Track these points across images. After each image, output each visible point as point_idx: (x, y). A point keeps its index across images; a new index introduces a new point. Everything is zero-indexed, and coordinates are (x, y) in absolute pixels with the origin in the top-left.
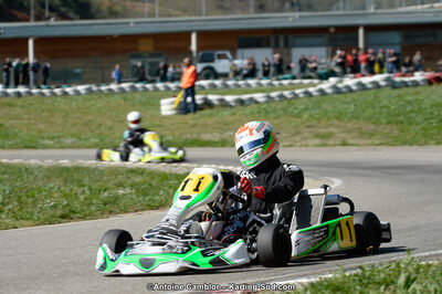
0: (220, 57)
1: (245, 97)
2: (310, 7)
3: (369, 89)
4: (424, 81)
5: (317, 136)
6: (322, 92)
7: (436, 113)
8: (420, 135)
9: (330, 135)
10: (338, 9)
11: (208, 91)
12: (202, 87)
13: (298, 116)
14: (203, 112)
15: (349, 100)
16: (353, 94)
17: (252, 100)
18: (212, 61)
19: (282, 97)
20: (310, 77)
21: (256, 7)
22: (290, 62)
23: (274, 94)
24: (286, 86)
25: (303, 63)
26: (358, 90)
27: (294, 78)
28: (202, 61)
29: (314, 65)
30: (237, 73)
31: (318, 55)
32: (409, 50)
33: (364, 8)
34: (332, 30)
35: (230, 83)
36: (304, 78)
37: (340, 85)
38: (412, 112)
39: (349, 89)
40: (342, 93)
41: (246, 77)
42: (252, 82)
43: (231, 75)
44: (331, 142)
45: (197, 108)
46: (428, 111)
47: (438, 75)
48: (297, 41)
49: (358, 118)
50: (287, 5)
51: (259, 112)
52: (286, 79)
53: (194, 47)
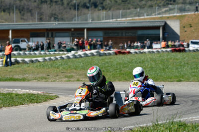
0: (22, 41)
1: (34, 59)
2: (62, 20)
3: (89, 56)
4: (113, 53)
5: (66, 77)
6: (68, 57)
7: (119, 67)
8: (111, 77)
9: (72, 77)
10: (75, 20)
11: (17, 56)
12: (14, 55)
13: (58, 68)
14: (15, 66)
15: (80, 61)
16: (82, 58)
17: (37, 60)
18: (19, 43)
19: (50, 59)
20: (63, 51)
21: (38, 19)
22: (54, 44)
23: (47, 58)
24: (52, 55)
25: (60, 44)
26: (84, 57)
27: (56, 51)
28: (14, 43)
29: (64, 45)
30: (30, 49)
31: (66, 41)
32: (107, 39)
33: (86, 20)
34: (73, 30)
35: (27, 53)
36: (60, 51)
37: (76, 54)
38: (108, 66)
39: (80, 56)
40: (77, 58)
41: (34, 50)
42: (37, 52)
43: (27, 49)
44: (72, 80)
45: (12, 64)
46: (115, 66)
47: (119, 50)
48: (57, 34)
49: (84, 69)
50: (53, 18)
51: (40, 66)
52: (52, 51)
53: (10, 36)
